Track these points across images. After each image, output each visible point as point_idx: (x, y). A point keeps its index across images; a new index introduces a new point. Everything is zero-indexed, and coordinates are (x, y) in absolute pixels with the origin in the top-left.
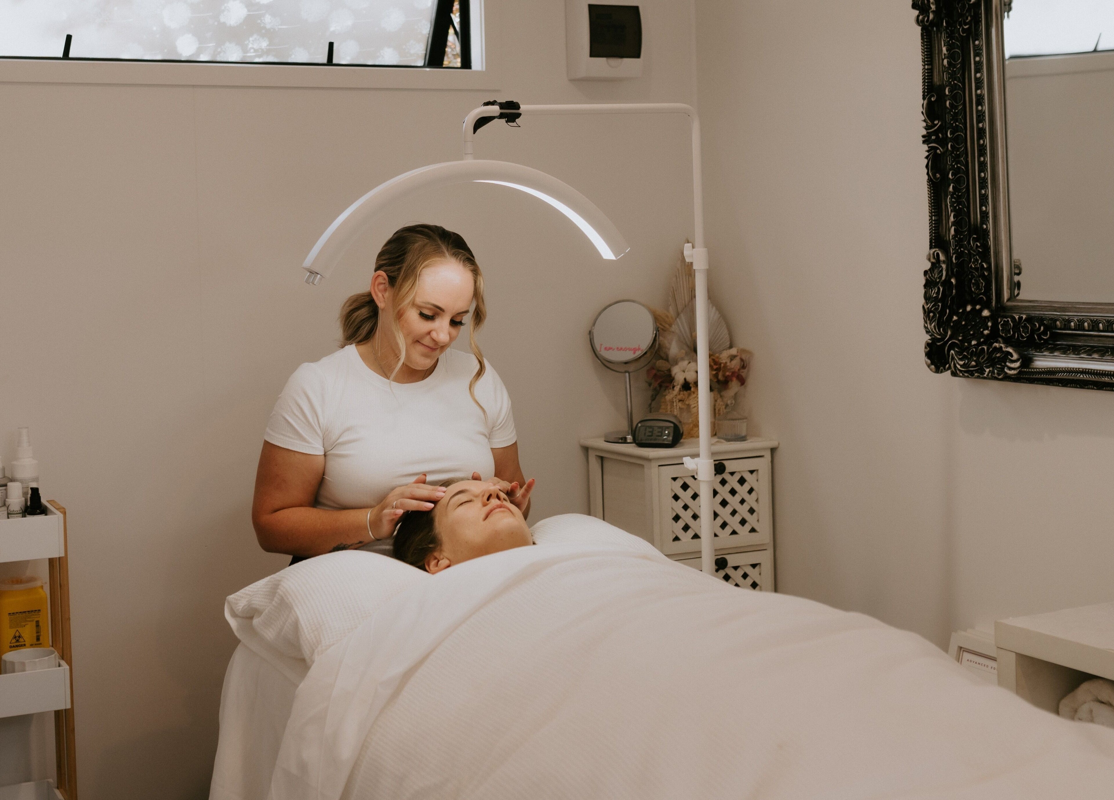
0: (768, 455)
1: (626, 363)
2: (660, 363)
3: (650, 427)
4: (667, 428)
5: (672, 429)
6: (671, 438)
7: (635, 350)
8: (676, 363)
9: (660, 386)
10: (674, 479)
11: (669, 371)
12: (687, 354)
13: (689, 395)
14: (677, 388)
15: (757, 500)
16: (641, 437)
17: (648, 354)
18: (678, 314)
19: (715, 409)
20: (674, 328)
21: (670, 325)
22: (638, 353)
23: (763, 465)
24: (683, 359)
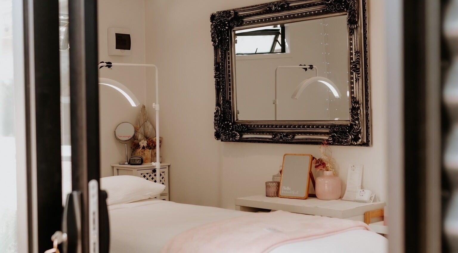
0: (167, 167)
1: (126, 141)
2: (135, 141)
3: (134, 159)
4: (139, 159)
5: (140, 160)
6: (140, 162)
7: (129, 137)
8: (140, 141)
9: (135, 148)
10: (142, 174)
11: (138, 143)
12: (144, 138)
13: (145, 150)
14: (141, 149)
15: (164, 181)
16: (132, 162)
17: (132, 139)
18: (140, 127)
19: (152, 155)
20: (139, 131)
21: (138, 130)
22: (130, 138)
23: (166, 170)
24: (142, 140)
